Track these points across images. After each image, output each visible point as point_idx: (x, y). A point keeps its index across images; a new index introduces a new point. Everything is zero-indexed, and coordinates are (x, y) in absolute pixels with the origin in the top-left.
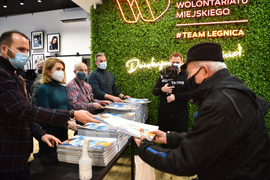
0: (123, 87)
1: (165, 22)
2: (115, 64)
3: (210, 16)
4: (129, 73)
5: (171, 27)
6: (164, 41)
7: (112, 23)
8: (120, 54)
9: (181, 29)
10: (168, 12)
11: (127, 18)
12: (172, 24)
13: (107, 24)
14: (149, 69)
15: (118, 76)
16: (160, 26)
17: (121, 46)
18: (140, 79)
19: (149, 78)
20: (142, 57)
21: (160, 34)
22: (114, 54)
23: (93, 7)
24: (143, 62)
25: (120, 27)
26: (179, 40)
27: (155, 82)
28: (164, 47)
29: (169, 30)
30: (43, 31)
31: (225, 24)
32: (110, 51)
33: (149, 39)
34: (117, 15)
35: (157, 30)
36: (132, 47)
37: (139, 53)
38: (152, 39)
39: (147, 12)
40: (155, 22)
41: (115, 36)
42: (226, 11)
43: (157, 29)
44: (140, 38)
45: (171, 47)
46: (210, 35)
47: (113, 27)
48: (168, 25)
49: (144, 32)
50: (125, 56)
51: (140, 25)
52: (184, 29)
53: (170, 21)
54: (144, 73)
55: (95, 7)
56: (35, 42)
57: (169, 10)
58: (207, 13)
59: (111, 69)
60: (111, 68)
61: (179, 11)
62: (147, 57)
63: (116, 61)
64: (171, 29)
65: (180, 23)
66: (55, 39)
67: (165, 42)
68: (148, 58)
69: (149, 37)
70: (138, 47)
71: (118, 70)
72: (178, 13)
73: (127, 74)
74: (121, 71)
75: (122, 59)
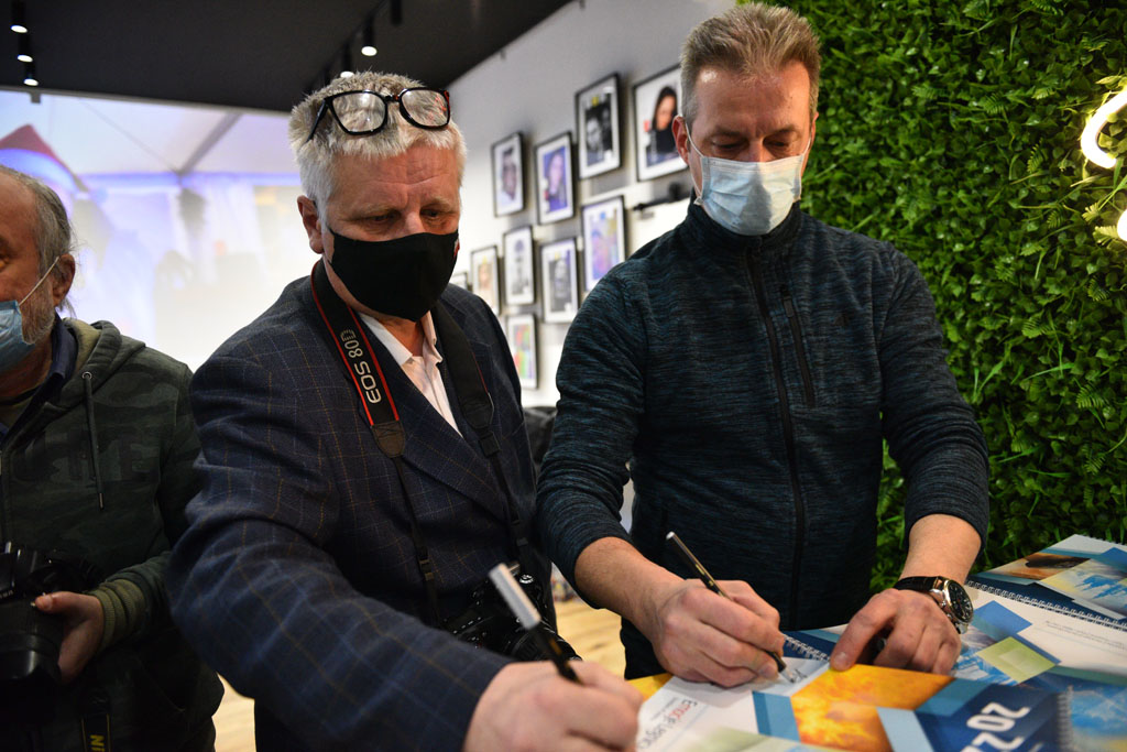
0: (1032, 418)
2: (950, 162)
8: (999, 35)
15: (976, 296)
22: (926, 53)
30: (617, 77)
32: (888, 31)
56: (589, 138)
59: (907, 222)
60: (898, 214)
63: (954, 121)
66: (667, 104)
71: (974, 226)
73: (1093, 262)
74: (1011, 237)
75: (1027, 88)
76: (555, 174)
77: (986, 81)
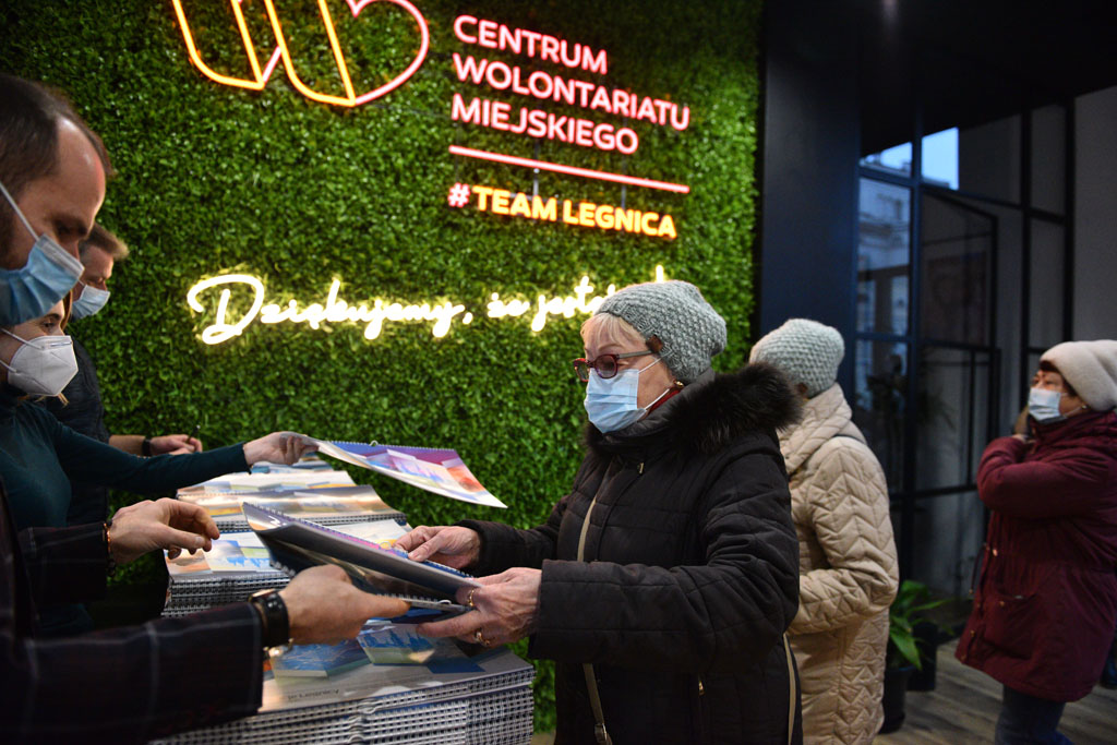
1: (402, 125)
3: (575, 146)
4: (204, 344)
5: (425, 152)
6: (394, 209)
7: (116, 58)
8: (153, 238)
9: (466, 171)
10: (417, 85)
11: (208, 55)
12: (432, 137)
14: (315, 332)
16: (376, 138)
17: (161, 194)
18: (267, 378)
19: (313, 377)
20: (280, 267)
21: (376, 172)
24: (286, 295)
25: (163, 88)
26: (460, 217)
27: (342, 393)
28: (392, 236)
29: (417, 164)
31: (619, 185)
33: (320, 186)
34: (152, 21)
35: (361, 151)
36: (228, 209)
37: (265, 244)
38: (337, 189)
40: (357, 111)
42: (626, 141)
43: (362, 147)
44: (277, 174)
45: (424, 239)
46: (573, 215)
47: (120, 79)
48: (413, 140)
49: (301, 146)
50: (185, 251)
51: (277, 107)
52: (479, 171)
53: (424, 127)
54: (289, 349)
57: (422, 78)
58: (565, 128)
61: (462, 92)
62: (308, 269)
64: (425, 160)
65: (464, 144)
67: (398, 214)
68: (312, 277)
69: (323, 175)
70: (262, 213)
71: (132, 324)
72: (458, 100)
73: (191, 348)
74: (153, 331)
75: (163, 266)
77: (143, 256)
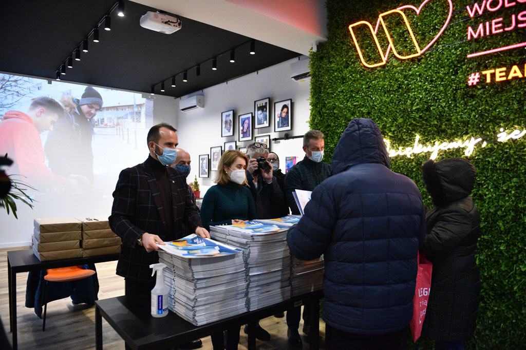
1: (443, 54)
5: (456, 62)
6: (442, 96)
7: (343, 73)
9: (479, 65)
10: (449, 31)
11: (368, 59)
12: (457, 55)
13: (333, 75)
14: (410, 159)
16: (431, 65)
20: (394, 134)
21: (432, 81)
23: (312, 49)
24: (397, 145)
25: (355, 77)
26: (476, 90)
29: (451, 70)
30: (269, 98)
33: (409, 95)
36: (377, 115)
37: (388, 126)
38: (414, 95)
39: (405, 41)
40: (422, 56)
41: (346, 96)
43: (425, 73)
44: (392, 96)
45: (457, 107)
47: (344, 79)
48: (448, 60)
49: (399, 81)
51: (391, 68)
52: (487, 62)
53: (453, 51)
54: (399, 167)
55: (315, 50)
56: (259, 116)
57: (452, 26)
61: (473, 24)
62: (405, 132)
64: (455, 66)
65: (477, 51)
66: (285, 110)
67: (444, 98)
68: (406, 135)
69: (409, 90)
70: (387, 113)
76: (246, 126)
